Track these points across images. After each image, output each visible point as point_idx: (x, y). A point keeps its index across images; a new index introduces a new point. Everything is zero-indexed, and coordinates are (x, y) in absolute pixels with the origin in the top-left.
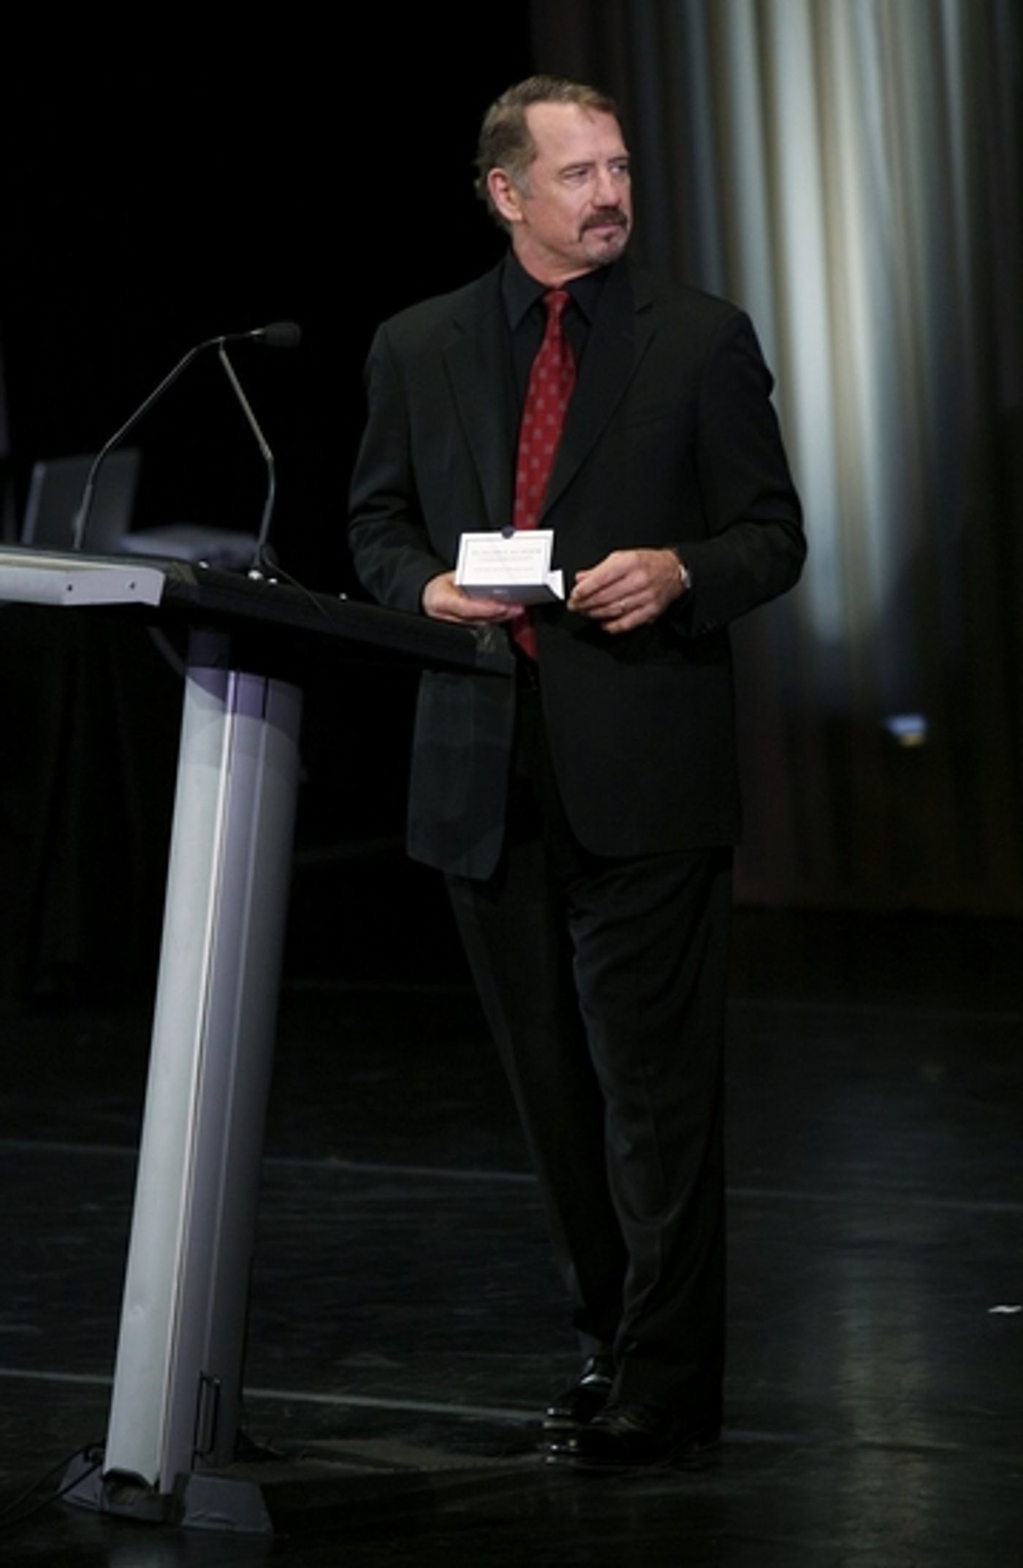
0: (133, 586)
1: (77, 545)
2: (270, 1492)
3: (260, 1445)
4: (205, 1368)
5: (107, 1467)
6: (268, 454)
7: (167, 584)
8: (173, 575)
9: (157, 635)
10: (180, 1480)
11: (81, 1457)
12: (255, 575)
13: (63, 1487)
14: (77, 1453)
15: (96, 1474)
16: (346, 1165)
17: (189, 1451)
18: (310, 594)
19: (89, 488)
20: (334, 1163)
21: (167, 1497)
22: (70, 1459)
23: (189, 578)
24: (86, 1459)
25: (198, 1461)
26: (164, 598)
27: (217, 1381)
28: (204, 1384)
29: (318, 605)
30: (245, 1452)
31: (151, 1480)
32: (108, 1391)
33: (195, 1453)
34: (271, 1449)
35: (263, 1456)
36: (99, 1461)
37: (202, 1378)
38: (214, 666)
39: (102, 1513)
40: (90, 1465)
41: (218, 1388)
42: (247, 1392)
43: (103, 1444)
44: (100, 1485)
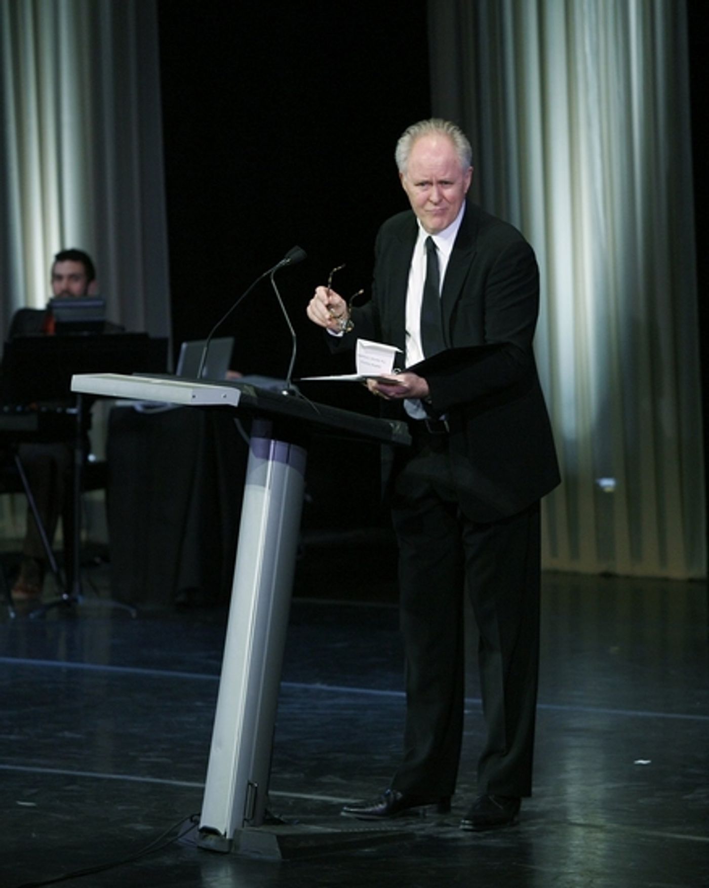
0: (225, 397)
1: (198, 377)
2: (281, 839)
3: (276, 816)
4: (250, 778)
5: (202, 825)
6: (293, 333)
7: (242, 397)
8: (244, 392)
9: (237, 421)
10: (236, 832)
11: (188, 821)
12: (285, 393)
13: (180, 834)
14: (186, 819)
15: (196, 828)
16: (324, 687)
17: (242, 817)
18: (311, 403)
19: (205, 349)
20: (318, 686)
21: (231, 841)
22: (183, 821)
23: (252, 393)
24: (192, 821)
25: (246, 823)
26: (240, 403)
27: (256, 785)
28: (250, 787)
29: (314, 407)
30: (270, 821)
31: (223, 833)
32: (202, 790)
33: (245, 819)
34: (282, 819)
35: (279, 822)
36: (198, 822)
37: (249, 784)
38: (264, 437)
39: (199, 847)
40: (193, 824)
41: (256, 788)
42: (271, 792)
43: (200, 815)
44: (198, 833)
